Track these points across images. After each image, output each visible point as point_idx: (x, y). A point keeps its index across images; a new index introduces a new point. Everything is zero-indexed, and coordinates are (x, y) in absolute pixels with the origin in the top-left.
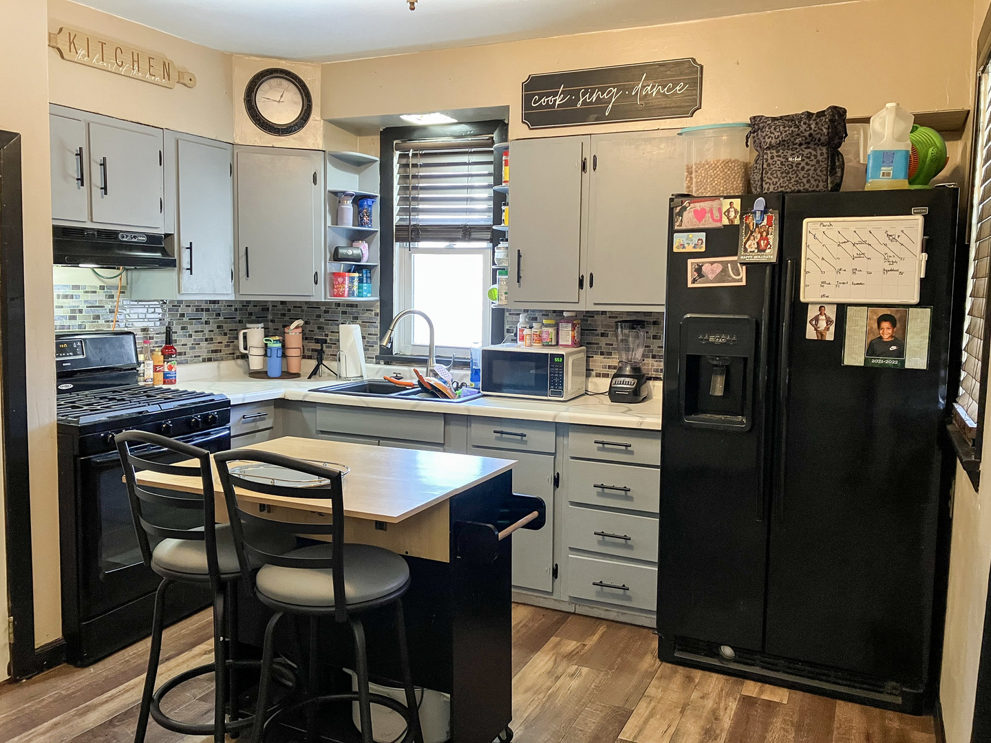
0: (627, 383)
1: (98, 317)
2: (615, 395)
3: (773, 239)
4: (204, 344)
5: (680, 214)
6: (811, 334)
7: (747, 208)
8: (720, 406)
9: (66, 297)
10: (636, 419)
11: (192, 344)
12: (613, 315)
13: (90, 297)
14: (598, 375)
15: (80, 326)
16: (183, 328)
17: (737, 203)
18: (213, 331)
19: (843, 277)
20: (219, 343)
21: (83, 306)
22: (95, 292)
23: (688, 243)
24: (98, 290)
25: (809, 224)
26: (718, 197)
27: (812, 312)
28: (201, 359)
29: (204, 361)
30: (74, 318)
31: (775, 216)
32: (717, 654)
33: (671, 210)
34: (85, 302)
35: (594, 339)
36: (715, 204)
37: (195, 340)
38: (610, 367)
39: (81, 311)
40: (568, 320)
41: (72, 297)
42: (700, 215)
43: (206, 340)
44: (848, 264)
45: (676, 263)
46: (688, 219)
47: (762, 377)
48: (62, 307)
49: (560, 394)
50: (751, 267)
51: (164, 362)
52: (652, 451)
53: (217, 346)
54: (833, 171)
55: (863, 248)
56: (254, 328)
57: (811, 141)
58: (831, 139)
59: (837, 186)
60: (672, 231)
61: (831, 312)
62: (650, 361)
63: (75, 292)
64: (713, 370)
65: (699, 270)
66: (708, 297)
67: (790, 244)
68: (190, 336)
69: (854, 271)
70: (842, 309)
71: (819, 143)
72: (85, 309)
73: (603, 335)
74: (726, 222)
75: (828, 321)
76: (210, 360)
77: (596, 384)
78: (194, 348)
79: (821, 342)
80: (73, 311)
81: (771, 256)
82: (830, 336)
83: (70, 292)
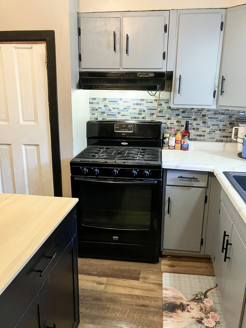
1: (153, 114)
4: (218, 132)
9: (137, 104)
11: (209, 131)
13: (150, 105)
15: (143, 118)
16: (204, 123)
18: (226, 125)
20: (229, 132)
21: (145, 109)
22: (152, 102)
24: (154, 101)
28: (215, 140)
29: (217, 141)
30: (141, 114)
34: (146, 107)
37: (212, 129)
39: (144, 111)
41: (140, 104)
43: (220, 130)
48: (135, 109)
51: (182, 138)
53: (228, 134)
56: (242, 126)
63: (142, 102)
68: (209, 127)
72: (146, 110)
76: (222, 141)
78: (210, 134)
80: (140, 111)
83: (139, 102)
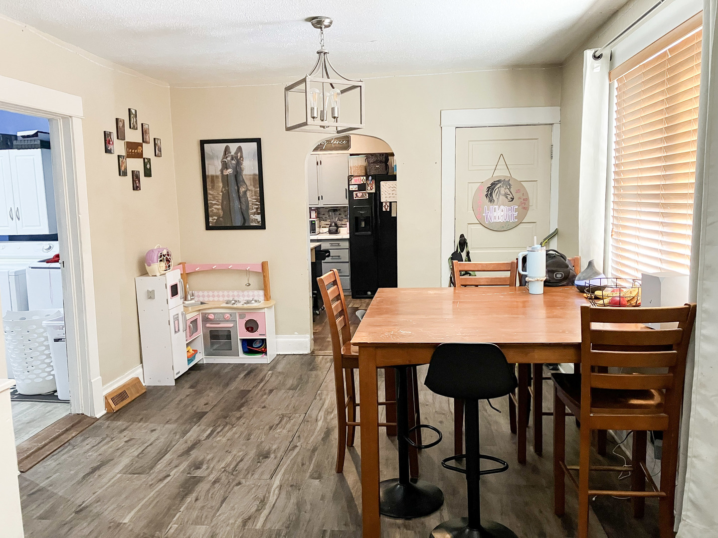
0: (333, 228)
2: (330, 232)
3: (374, 186)
5: (351, 180)
6: (384, 210)
7: (367, 179)
8: (364, 229)
10: (341, 236)
12: (326, 208)
14: (323, 227)
17: (365, 178)
19: (390, 196)
23: (352, 188)
25: (382, 183)
26: (360, 176)
27: (384, 204)
31: (374, 182)
32: (367, 294)
33: (348, 180)
35: (321, 216)
36: (359, 178)
38: (326, 224)
40: (314, 210)
42: (356, 181)
44: (391, 193)
45: (351, 193)
46: (353, 182)
47: (374, 222)
49: (315, 233)
50: (369, 193)
52: (346, 245)
54: (386, 169)
55: (394, 188)
57: (381, 162)
58: (385, 161)
59: (388, 173)
60: (349, 185)
61: (388, 204)
62: (339, 221)
64: (362, 220)
65: (356, 195)
66: (360, 201)
67: (378, 188)
69: (393, 194)
70: (391, 203)
71: (383, 162)
73: (323, 214)
74: (362, 182)
75: (388, 206)
77: (323, 230)
79: (386, 211)
81: (373, 191)
82: (388, 210)
